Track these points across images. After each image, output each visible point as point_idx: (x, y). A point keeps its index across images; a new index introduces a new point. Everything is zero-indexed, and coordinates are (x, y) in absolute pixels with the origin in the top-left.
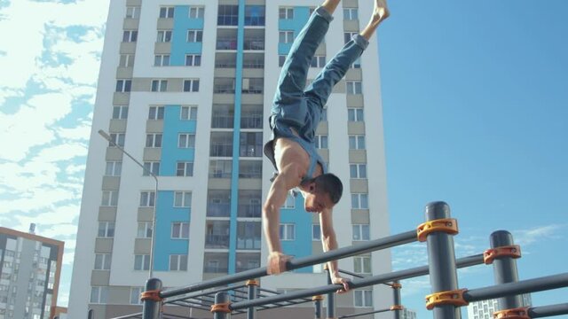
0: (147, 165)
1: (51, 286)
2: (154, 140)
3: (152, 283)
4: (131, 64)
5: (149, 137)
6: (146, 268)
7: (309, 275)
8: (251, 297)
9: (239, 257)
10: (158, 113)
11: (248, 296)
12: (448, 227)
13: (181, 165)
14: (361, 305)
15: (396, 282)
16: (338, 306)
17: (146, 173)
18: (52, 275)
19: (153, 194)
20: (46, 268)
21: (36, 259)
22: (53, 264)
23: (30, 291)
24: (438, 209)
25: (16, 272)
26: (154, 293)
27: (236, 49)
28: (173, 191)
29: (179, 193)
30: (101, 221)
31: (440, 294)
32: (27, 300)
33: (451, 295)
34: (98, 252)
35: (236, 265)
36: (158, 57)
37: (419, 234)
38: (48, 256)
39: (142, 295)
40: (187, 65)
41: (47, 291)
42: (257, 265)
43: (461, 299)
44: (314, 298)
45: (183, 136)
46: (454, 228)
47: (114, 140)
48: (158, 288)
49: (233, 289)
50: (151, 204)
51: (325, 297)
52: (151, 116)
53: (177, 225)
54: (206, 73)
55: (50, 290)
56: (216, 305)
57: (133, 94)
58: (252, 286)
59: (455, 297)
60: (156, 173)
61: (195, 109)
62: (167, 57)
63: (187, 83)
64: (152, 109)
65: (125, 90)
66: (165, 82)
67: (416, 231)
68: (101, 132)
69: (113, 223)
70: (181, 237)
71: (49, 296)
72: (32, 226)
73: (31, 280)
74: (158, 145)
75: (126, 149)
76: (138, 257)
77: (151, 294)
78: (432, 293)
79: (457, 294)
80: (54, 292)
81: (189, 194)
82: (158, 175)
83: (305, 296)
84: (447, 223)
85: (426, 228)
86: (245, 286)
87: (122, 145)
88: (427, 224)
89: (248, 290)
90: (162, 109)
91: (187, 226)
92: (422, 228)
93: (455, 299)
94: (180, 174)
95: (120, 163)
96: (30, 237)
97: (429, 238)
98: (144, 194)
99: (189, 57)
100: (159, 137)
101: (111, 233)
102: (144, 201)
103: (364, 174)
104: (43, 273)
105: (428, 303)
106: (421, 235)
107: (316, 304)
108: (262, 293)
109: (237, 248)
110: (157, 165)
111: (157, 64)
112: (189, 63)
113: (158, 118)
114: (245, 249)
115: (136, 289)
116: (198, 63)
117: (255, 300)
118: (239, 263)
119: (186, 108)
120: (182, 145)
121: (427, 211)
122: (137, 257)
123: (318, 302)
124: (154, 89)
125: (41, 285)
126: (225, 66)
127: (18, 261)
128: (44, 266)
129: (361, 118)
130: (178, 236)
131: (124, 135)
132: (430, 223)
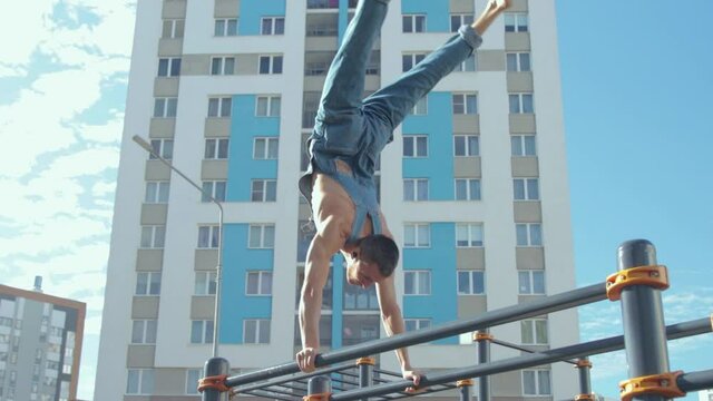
0: (207, 185)
1: (67, 369)
2: (217, 148)
3: (215, 365)
4: (180, 34)
5: (210, 144)
6: (209, 340)
7: (453, 348)
8: (365, 384)
9: (347, 321)
10: (221, 107)
11: (360, 380)
12: (653, 279)
13: (258, 185)
14: (534, 393)
15: (583, 358)
16: (495, 394)
17: (207, 198)
18: (69, 352)
19: (216, 228)
20: (60, 342)
21: (44, 329)
22: (71, 336)
23: (36, 378)
24: (637, 252)
25: (15, 349)
26: (218, 381)
27: (337, 7)
28: (247, 224)
29: (256, 227)
30: (141, 270)
31: (642, 378)
32: (32, 391)
33: (659, 381)
34: (137, 318)
35: (343, 333)
36: (219, 23)
37: (608, 289)
38: (62, 324)
39: (201, 382)
40: (264, 33)
41: (62, 377)
42: (374, 334)
43: (673, 387)
44: (459, 383)
45: (261, 141)
46: (662, 280)
47: (156, 149)
48: (224, 372)
49: (336, 371)
50: (215, 244)
51: (476, 382)
52: (212, 113)
53: (254, 275)
54: (292, 45)
55: (66, 375)
56: (309, 395)
57: (183, 79)
58: (365, 365)
59: (664, 384)
60: (221, 198)
61: (277, 99)
62: (233, 22)
63: (265, 61)
64: (213, 101)
65: (172, 74)
66: (231, 60)
67: (604, 284)
68: (136, 139)
69: (158, 274)
70: (259, 294)
71: (64, 385)
72: (38, 280)
73: (38, 361)
74: (223, 154)
75: (176, 163)
76: (196, 324)
77: (213, 381)
78: (629, 377)
79: (668, 380)
80: (72, 379)
81: (271, 228)
82: (223, 200)
83: (447, 381)
84: (650, 272)
85: (619, 280)
86: (355, 366)
87: (169, 156)
88: (621, 274)
89: (359, 371)
90: (227, 101)
91: (269, 275)
92: (613, 280)
93: (664, 386)
94: (256, 198)
95: (166, 184)
96: (36, 296)
97: (624, 294)
98: (204, 229)
99: (267, 22)
100: (224, 144)
101: (156, 288)
102: (203, 240)
103: (535, 193)
104: (55, 351)
105: (624, 393)
106: (612, 290)
107: (463, 392)
108: (383, 376)
109: (344, 309)
110: (222, 186)
111: (218, 32)
112: (267, 31)
113: (223, 115)
114: (356, 309)
115: (195, 372)
116: (280, 30)
117: (371, 388)
118: (347, 331)
119: (263, 99)
120: (260, 153)
121: (621, 254)
122: (194, 323)
123: (465, 389)
124: (215, 71)
125: (53, 367)
126: (321, 34)
127: (18, 333)
128: (56, 340)
129: (529, 108)
130: (256, 292)
131: (172, 141)
132: (626, 272)
